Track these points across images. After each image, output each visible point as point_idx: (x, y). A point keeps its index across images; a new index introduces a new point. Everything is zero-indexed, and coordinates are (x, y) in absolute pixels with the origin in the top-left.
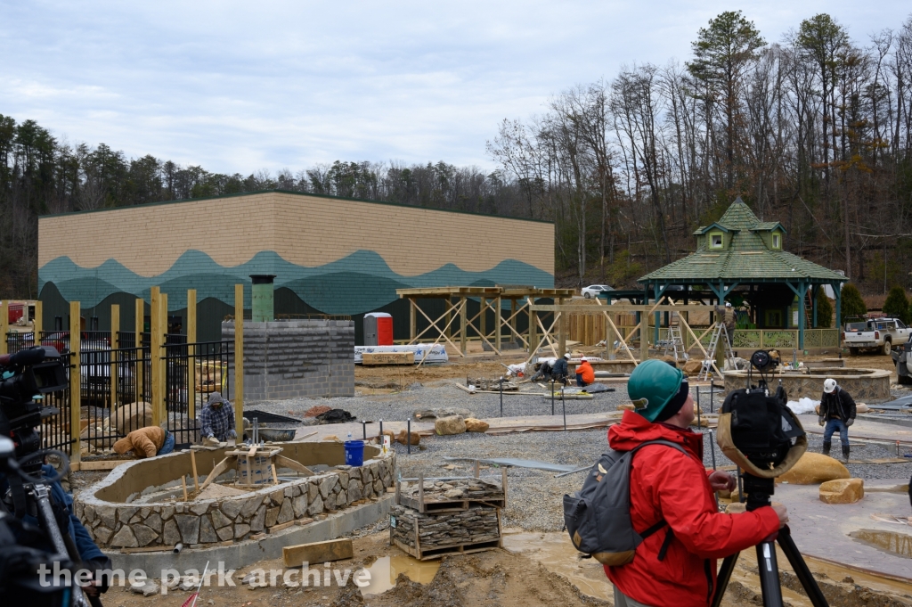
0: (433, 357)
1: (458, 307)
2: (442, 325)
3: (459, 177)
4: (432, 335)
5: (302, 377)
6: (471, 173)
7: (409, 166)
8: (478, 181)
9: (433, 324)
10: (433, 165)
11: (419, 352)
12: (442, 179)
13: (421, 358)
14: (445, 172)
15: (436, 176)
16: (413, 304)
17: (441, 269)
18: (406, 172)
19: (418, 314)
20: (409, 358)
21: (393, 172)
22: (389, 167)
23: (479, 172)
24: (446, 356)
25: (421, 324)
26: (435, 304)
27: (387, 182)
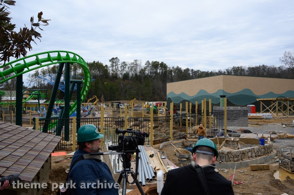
0: (268, 117)
1: (275, 104)
2: (270, 108)
3: (269, 68)
4: (267, 111)
5: (234, 121)
6: (272, 67)
7: (254, 66)
8: (274, 69)
9: (268, 108)
10: (261, 66)
11: (264, 116)
12: (264, 69)
13: (265, 117)
14: (264, 67)
15: (262, 69)
16: (261, 103)
17: (268, 93)
18: (253, 68)
19: (263, 105)
20: (261, 117)
21: (249, 68)
22: (248, 67)
23: (275, 67)
24: (272, 117)
25: (264, 108)
26: (268, 103)
27: (248, 71)
